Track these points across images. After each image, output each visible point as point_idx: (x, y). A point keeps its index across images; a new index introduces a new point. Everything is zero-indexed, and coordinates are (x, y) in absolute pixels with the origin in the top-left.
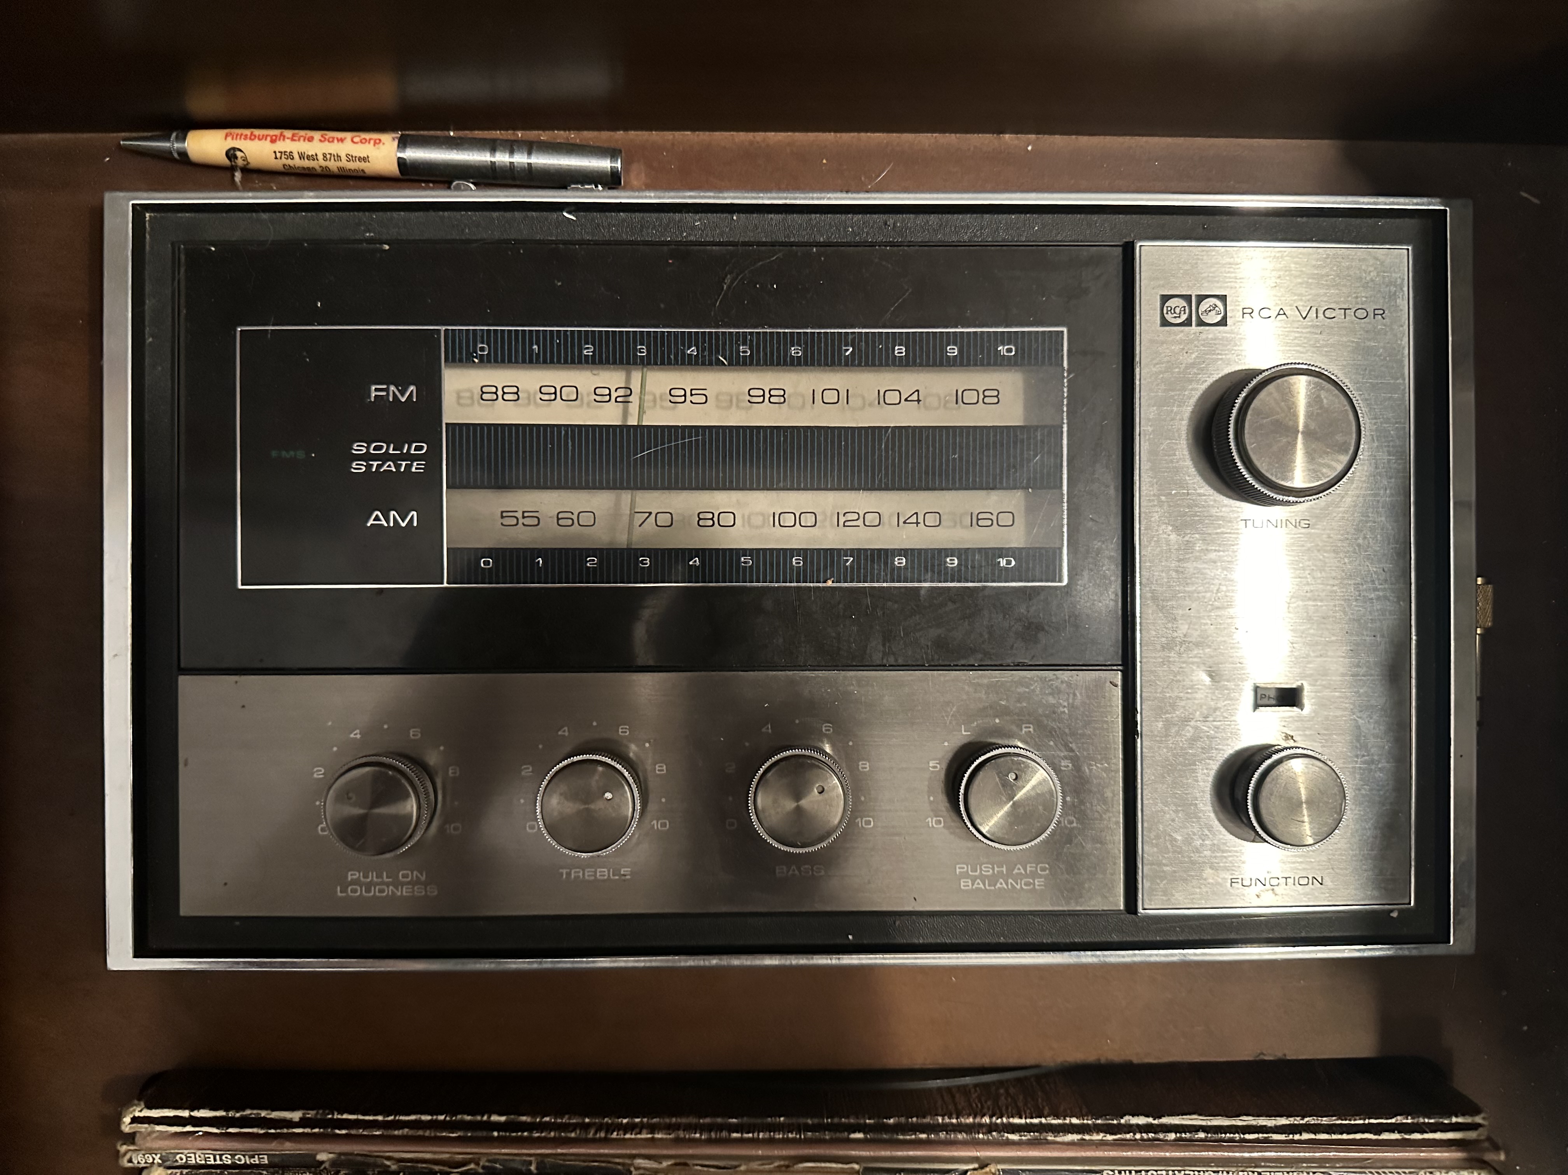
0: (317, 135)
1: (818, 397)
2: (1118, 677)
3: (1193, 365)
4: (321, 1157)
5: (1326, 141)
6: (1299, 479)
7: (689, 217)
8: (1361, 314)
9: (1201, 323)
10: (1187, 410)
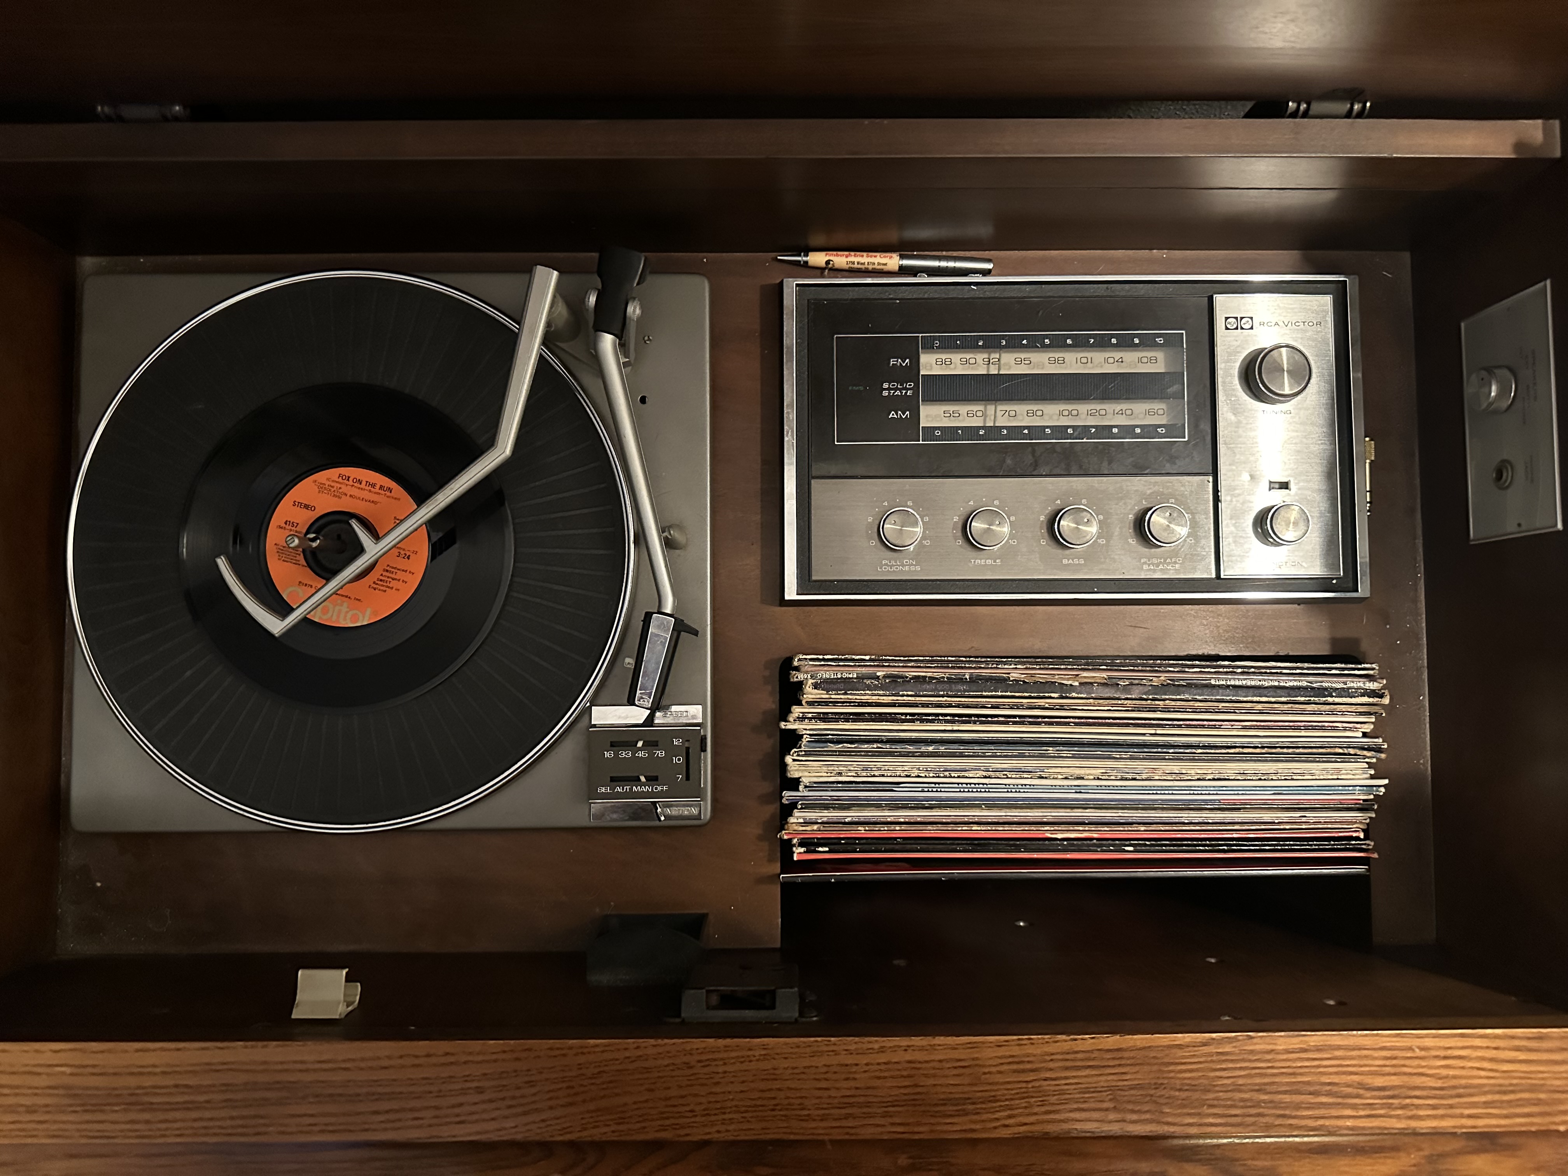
0: (865, 254)
1: (1079, 361)
2: (1211, 479)
3: (1239, 346)
4: (878, 674)
5: (1296, 252)
6: (1287, 391)
7: (1024, 287)
8: (1311, 324)
9: (1242, 328)
10: (1238, 365)
